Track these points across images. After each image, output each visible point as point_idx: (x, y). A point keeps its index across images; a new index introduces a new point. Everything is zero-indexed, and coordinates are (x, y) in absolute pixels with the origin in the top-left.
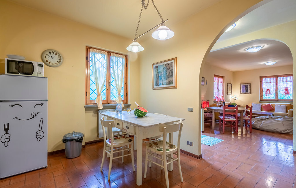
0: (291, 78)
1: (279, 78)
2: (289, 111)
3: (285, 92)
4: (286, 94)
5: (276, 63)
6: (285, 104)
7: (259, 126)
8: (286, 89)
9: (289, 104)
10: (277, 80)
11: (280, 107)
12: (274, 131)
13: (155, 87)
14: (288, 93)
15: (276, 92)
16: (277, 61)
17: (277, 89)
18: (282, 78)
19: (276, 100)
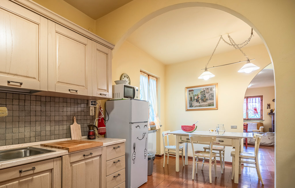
0: (259, 99)
1: (249, 99)
2: (261, 128)
3: (254, 112)
4: (255, 113)
5: (252, 86)
6: (256, 122)
7: (250, 142)
8: (255, 109)
9: (259, 122)
10: (247, 100)
11: (251, 125)
12: (263, 144)
13: (189, 108)
14: (257, 113)
15: (246, 112)
16: (252, 84)
17: (247, 108)
18: (251, 99)
19: (247, 119)
